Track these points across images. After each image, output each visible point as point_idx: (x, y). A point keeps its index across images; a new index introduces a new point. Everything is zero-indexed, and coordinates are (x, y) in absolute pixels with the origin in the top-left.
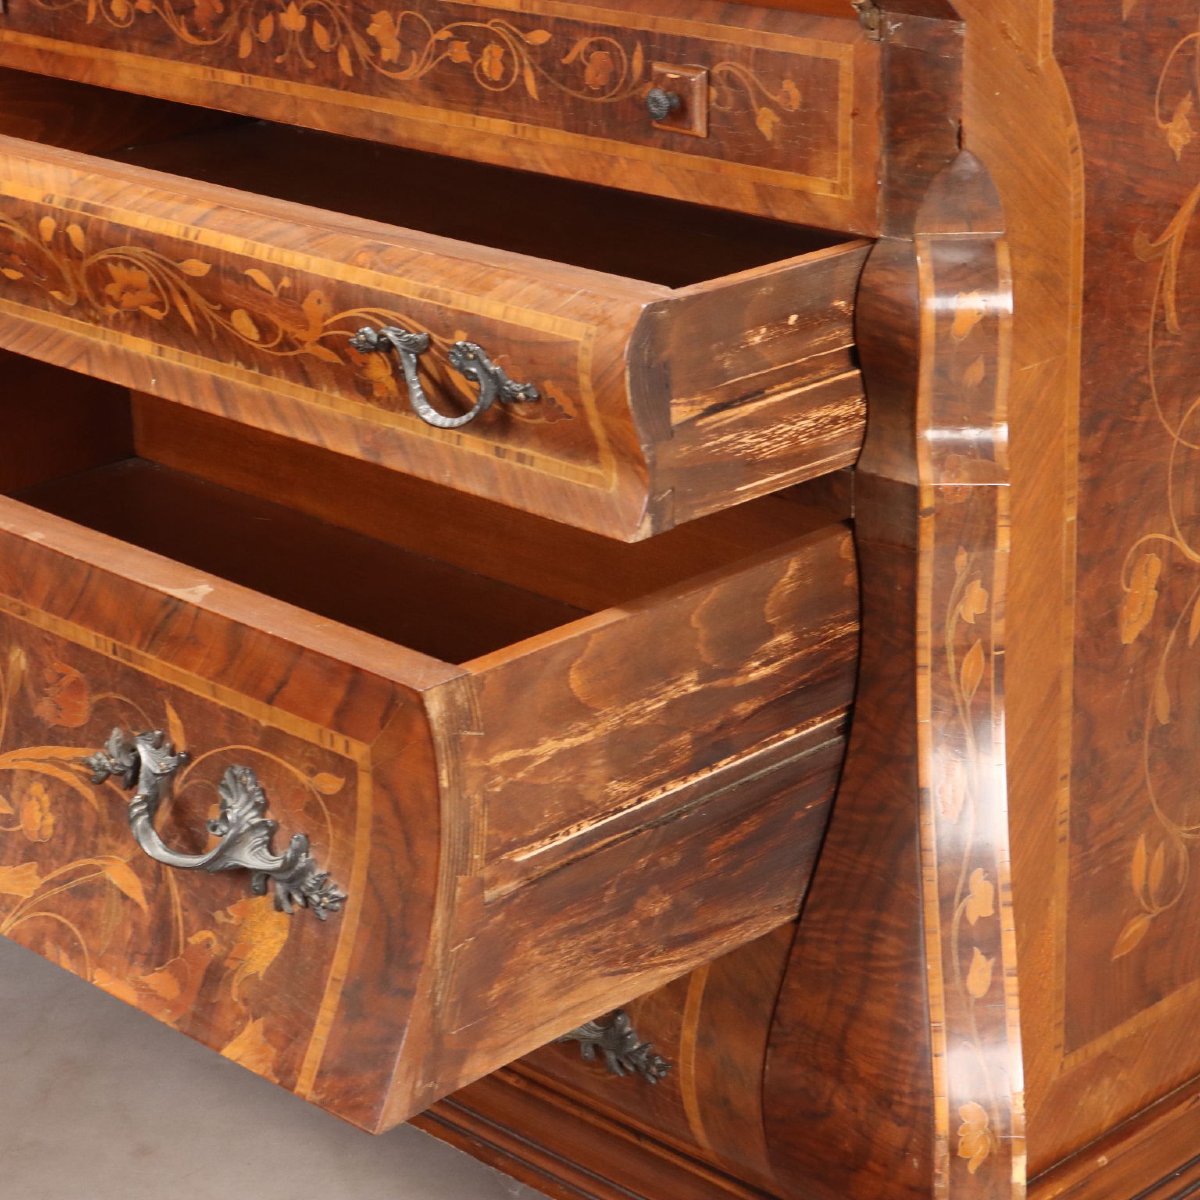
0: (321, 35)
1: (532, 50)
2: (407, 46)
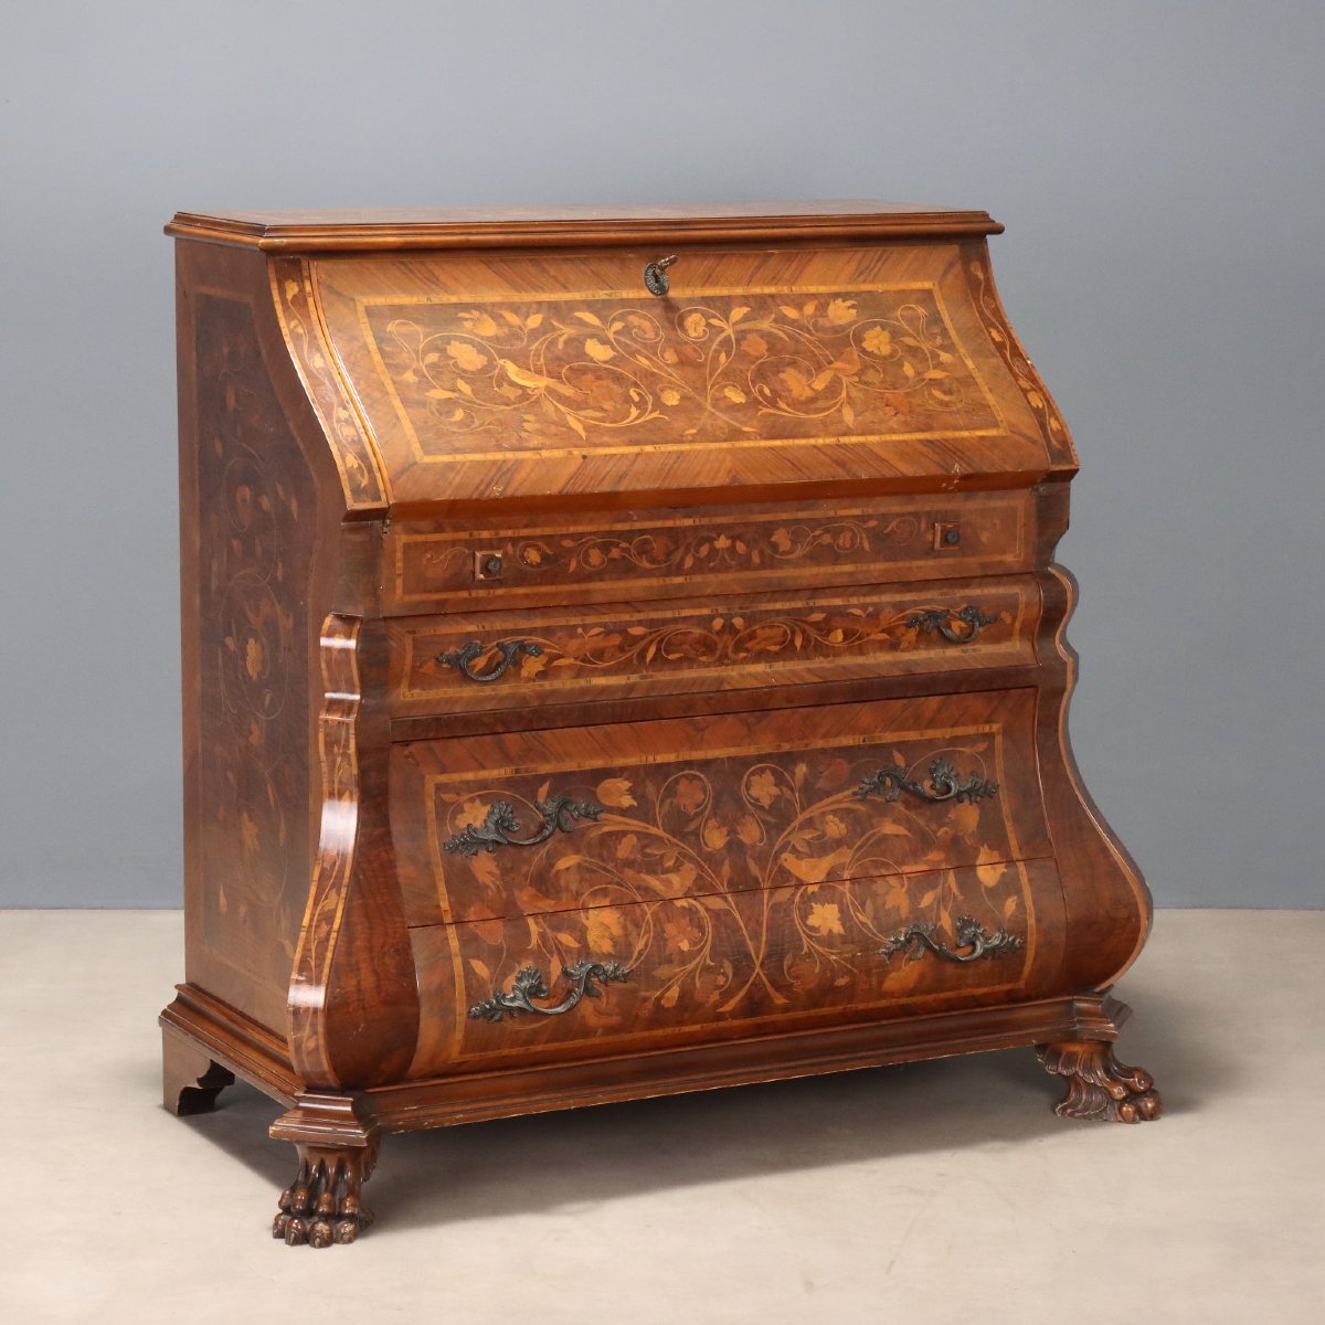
0: (741, 547)
1: (867, 530)
2: (794, 542)
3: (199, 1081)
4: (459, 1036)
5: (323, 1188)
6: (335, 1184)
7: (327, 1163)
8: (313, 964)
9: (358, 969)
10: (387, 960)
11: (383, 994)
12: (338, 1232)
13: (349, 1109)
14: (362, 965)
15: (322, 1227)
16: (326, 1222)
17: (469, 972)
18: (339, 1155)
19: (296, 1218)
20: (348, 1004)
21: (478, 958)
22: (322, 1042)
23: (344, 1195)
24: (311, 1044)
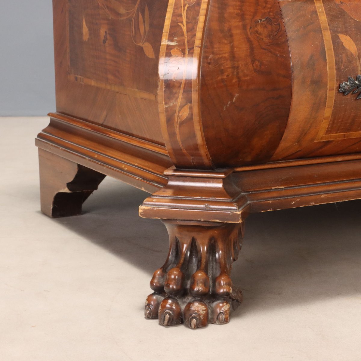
3: (69, 185)
4: (328, 112)
5: (195, 268)
6: (207, 263)
7: (199, 242)
8: (185, 29)
9: (231, 36)
10: (259, 28)
11: (257, 63)
12: (213, 312)
13: (220, 185)
14: (235, 32)
15: (198, 307)
16: (201, 301)
17: (338, 46)
18: (210, 233)
19: (169, 298)
20: (222, 72)
21: (346, 33)
22: (196, 110)
23: (218, 275)
24: (185, 114)
